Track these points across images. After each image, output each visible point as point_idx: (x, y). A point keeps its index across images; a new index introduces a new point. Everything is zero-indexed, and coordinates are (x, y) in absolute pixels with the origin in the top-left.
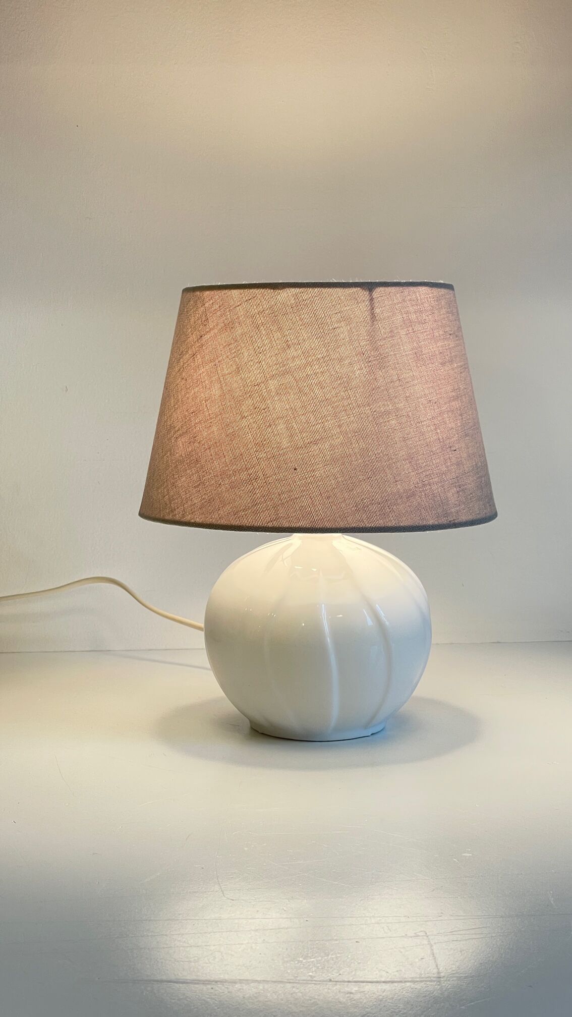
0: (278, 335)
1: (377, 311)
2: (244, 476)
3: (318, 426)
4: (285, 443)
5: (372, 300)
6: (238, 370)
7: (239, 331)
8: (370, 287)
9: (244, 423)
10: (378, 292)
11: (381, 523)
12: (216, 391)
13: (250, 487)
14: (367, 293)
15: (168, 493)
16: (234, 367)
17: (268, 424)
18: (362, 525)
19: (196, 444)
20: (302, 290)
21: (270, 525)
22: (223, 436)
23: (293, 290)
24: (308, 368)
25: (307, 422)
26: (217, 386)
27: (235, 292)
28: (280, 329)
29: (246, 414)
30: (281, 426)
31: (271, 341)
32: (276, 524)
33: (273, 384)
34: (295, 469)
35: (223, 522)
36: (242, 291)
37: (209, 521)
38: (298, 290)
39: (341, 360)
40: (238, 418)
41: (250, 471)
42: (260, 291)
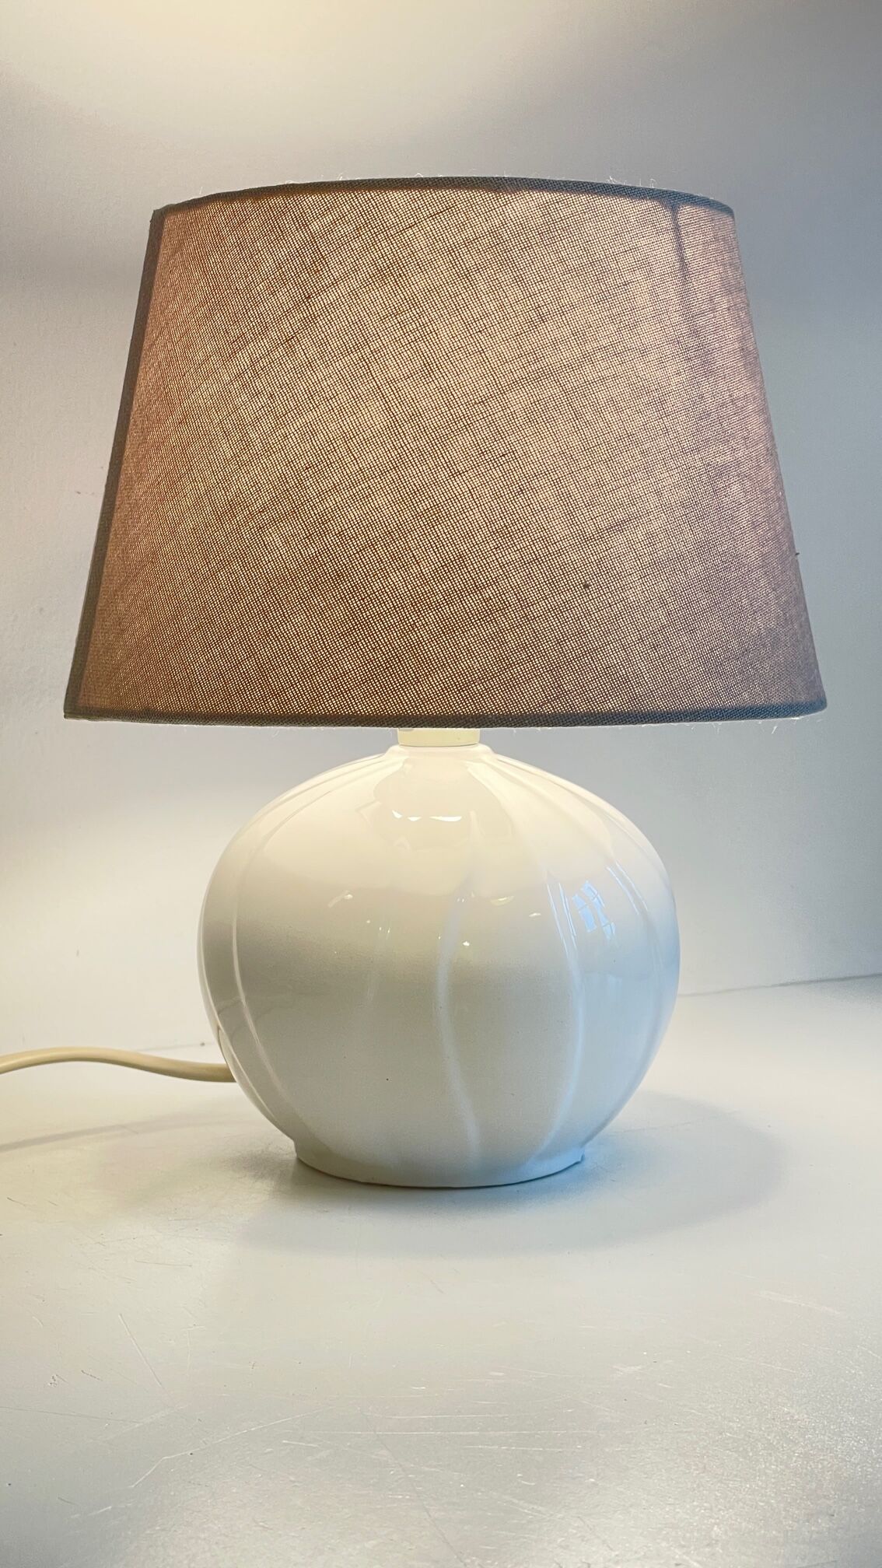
0: (514, 293)
1: (688, 253)
2: (472, 602)
3: (621, 493)
4: (559, 529)
5: (677, 229)
6: (428, 370)
7: (419, 282)
8: (671, 200)
9: (460, 486)
10: (686, 212)
12: (373, 416)
13: (491, 629)
14: (668, 214)
15: (251, 654)
16: (418, 363)
17: (516, 487)
19: (330, 539)
20: (556, 196)
21: (547, 709)
22: (408, 514)
23: (536, 195)
24: (588, 368)
25: (599, 484)
26: (376, 405)
27: (397, 197)
28: (519, 280)
29: (461, 468)
30: (547, 494)
31: (502, 307)
32: (559, 707)
33: (517, 400)
34: (586, 586)
35: (431, 709)
36: (415, 194)
37: (392, 709)
38: (547, 196)
39: (644, 353)
40: (443, 475)
41: (488, 593)
42: (463, 195)
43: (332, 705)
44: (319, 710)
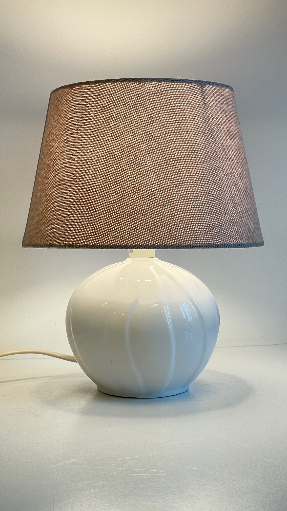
0: (144, 113)
1: (207, 100)
2: (126, 210)
3: (177, 176)
4: (155, 187)
5: (203, 92)
6: (116, 138)
7: (114, 111)
8: (201, 83)
9: (124, 174)
10: (207, 87)
11: (220, 242)
12: (99, 153)
13: (132, 218)
14: (200, 88)
15: (62, 226)
16: (113, 136)
17: (142, 174)
18: (209, 243)
19: (85, 190)
20: (159, 83)
21: (148, 244)
22: (108, 183)
23: (152, 83)
24: (167, 137)
25: (169, 173)
26: (100, 149)
27: (109, 85)
28: (146, 110)
29: (125, 168)
30: (152, 176)
31: (140, 118)
32: (153, 243)
33: (143, 147)
34: (163, 205)
35: (113, 243)
36: (115, 84)
37: (100, 243)
38: (156, 83)
39: (188, 131)
40: (119, 170)
41: (131, 207)
42: (129, 83)
43: (82, 242)
44: (80, 243)
